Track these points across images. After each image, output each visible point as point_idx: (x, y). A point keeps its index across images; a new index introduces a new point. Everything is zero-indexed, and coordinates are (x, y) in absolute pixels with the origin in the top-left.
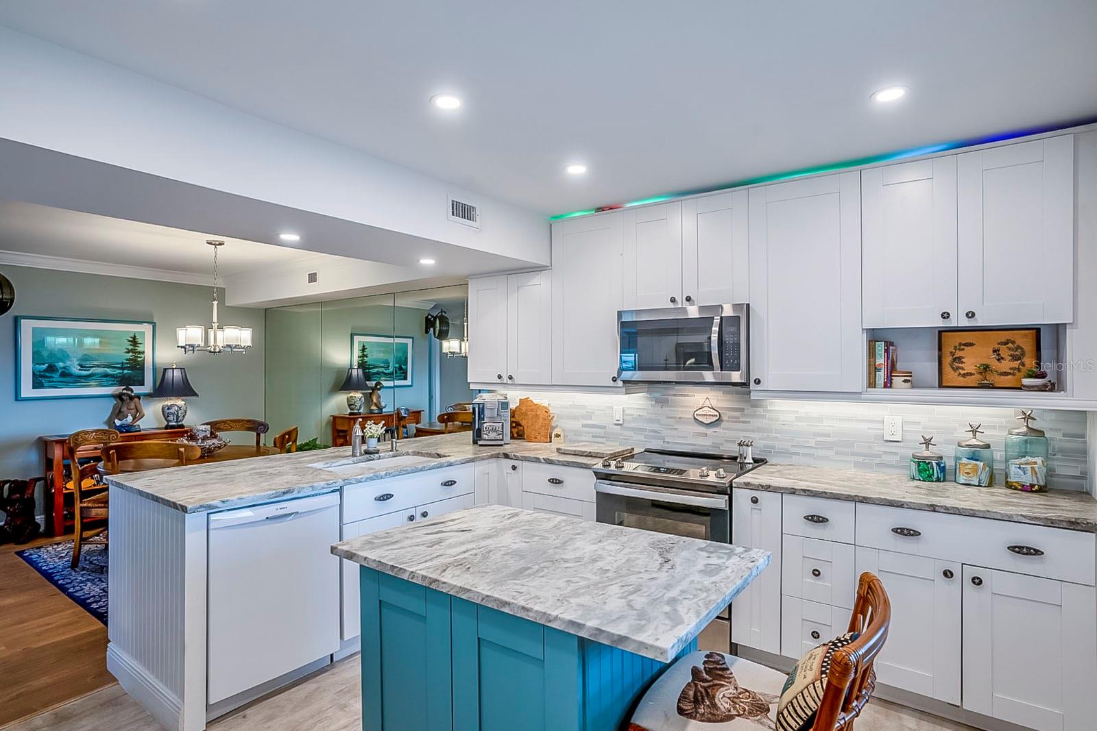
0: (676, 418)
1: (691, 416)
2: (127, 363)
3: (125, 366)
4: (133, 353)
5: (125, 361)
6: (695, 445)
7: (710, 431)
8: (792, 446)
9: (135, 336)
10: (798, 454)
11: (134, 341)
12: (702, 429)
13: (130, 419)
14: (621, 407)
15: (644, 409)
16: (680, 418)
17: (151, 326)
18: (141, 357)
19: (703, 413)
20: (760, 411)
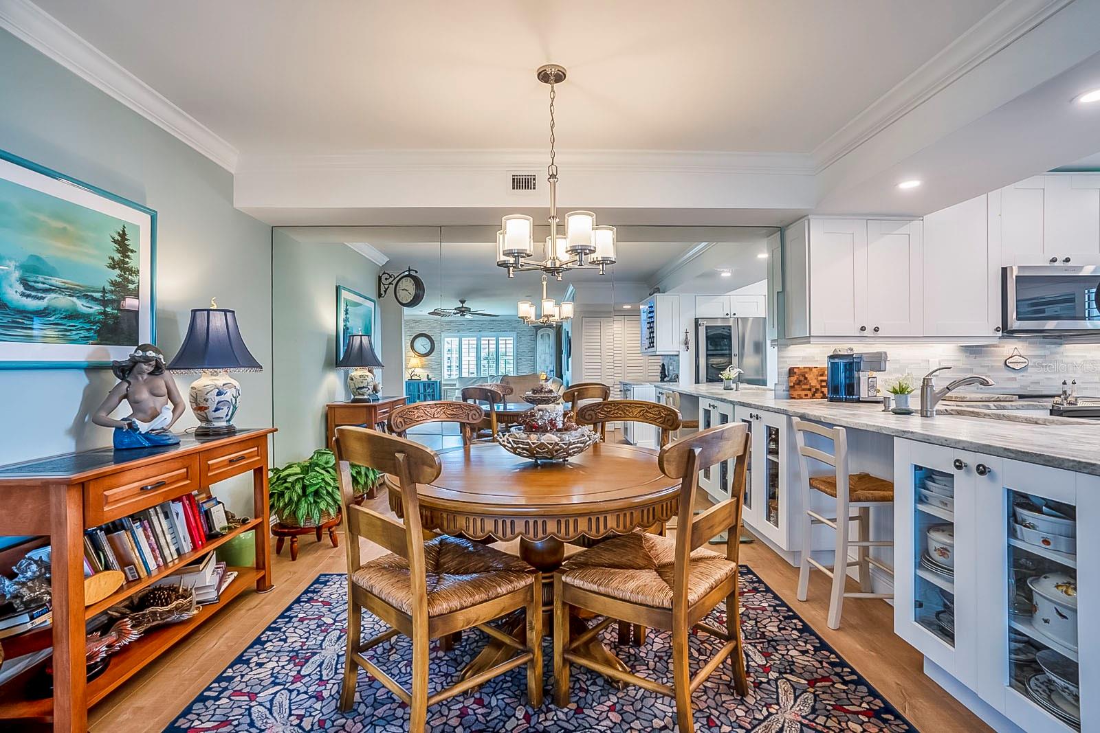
0: (988, 366)
1: (1002, 364)
2: (112, 292)
3: (108, 296)
4: (121, 269)
5: (108, 287)
6: (1005, 388)
7: (1018, 376)
8: (1083, 383)
9: (124, 231)
10: (1087, 388)
11: (122, 243)
12: (1012, 375)
13: (167, 415)
14: (937, 360)
15: (958, 360)
16: (992, 366)
17: (149, 216)
18: (133, 283)
19: (1013, 361)
20: (1058, 357)
